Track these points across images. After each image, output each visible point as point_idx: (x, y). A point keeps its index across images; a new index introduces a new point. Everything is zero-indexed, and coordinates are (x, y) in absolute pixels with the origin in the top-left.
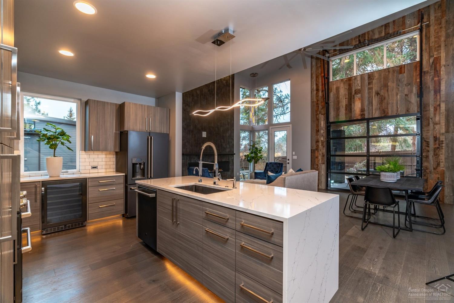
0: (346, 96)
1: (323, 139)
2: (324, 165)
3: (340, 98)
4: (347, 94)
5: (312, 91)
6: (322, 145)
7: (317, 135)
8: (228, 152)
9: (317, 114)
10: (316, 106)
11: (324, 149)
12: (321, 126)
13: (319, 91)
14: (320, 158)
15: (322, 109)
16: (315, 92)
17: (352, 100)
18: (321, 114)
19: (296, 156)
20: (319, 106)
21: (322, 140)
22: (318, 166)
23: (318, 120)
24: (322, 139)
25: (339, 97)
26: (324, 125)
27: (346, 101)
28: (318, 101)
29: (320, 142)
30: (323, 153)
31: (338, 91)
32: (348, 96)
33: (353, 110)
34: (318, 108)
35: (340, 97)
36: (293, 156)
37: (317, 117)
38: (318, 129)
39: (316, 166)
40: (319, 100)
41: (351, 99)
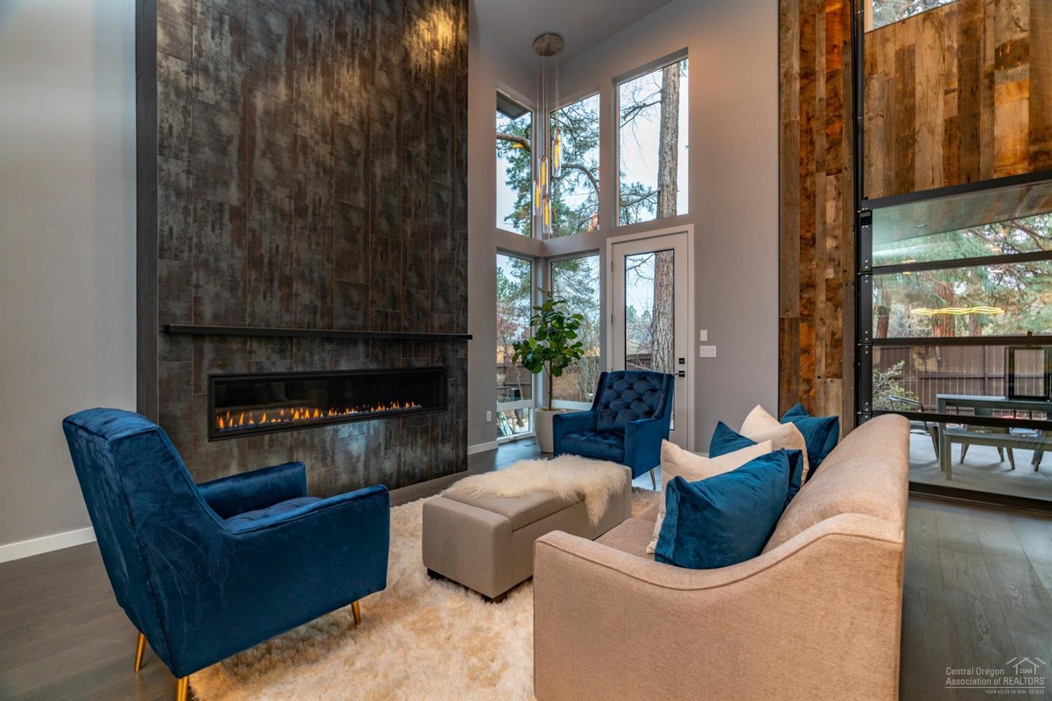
0: (948, 84)
1: (836, 272)
2: (838, 382)
3: (918, 95)
4: (955, 70)
5: (784, 81)
6: (828, 299)
7: (806, 257)
8: (440, 328)
9: (807, 175)
10: (801, 143)
11: (840, 315)
12: (824, 223)
13: (814, 80)
14: (820, 351)
15: (828, 150)
16: (797, 86)
17: (983, 94)
18: (824, 174)
19: (714, 348)
20: (816, 137)
21: (827, 280)
22: (811, 388)
23: (809, 196)
24: (830, 273)
25: (914, 89)
26: (837, 216)
27: (946, 103)
28: (809, 120)
29: (822, 288)
30: (833, 334)
31: (907, 66)
32: (960, 80)
33: (984, 138)
34: (809, 149)
35: (919, 88)
36: (702, 347)
37: (808, 184)
38: (809, 235)
39: (803, 387)
40: (818, 115)
41: (974, 92)
